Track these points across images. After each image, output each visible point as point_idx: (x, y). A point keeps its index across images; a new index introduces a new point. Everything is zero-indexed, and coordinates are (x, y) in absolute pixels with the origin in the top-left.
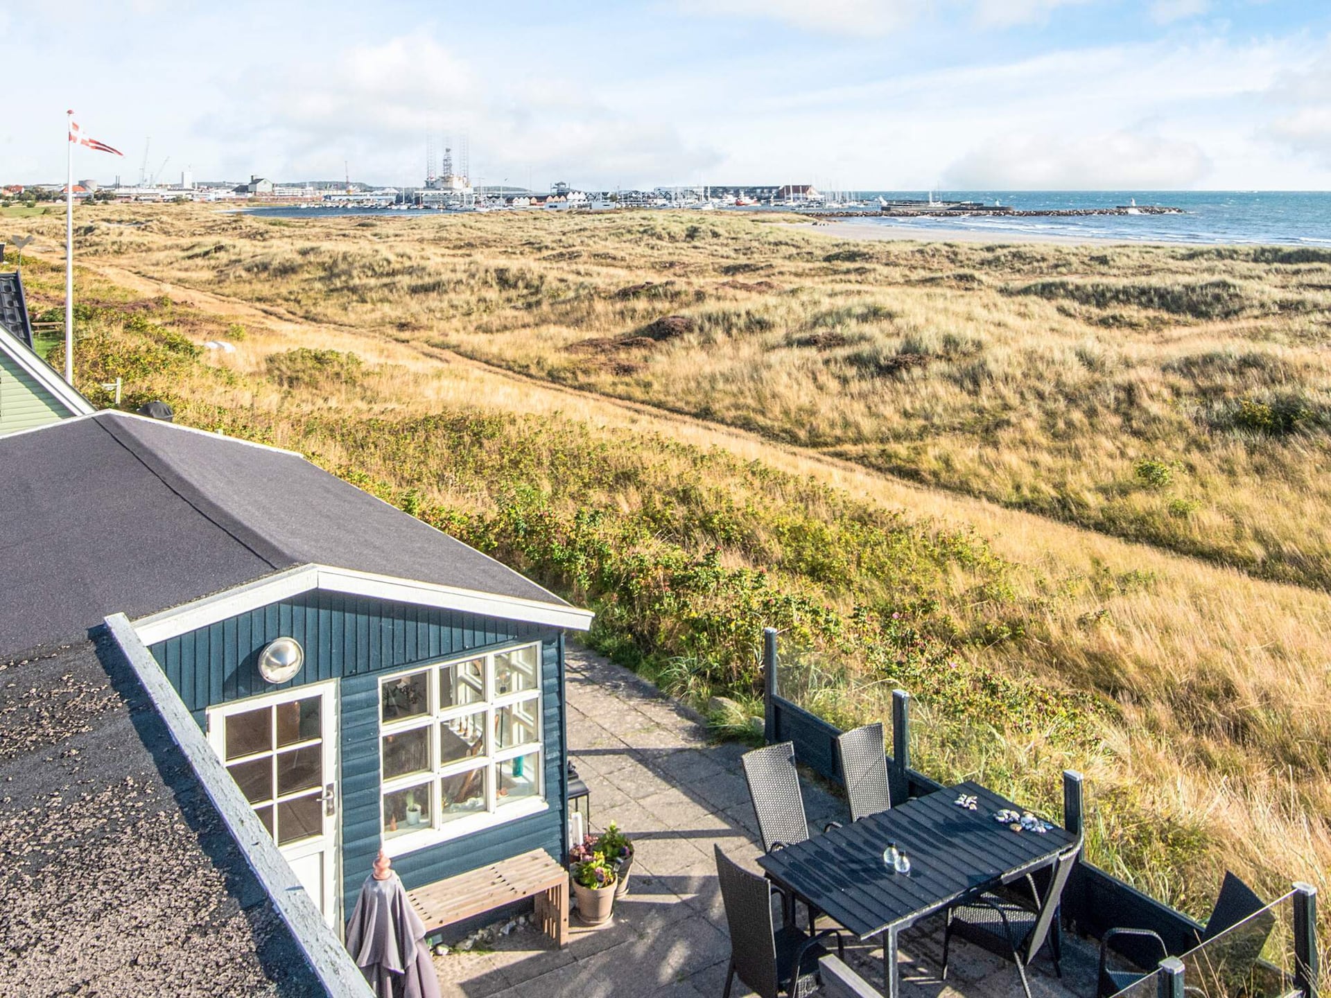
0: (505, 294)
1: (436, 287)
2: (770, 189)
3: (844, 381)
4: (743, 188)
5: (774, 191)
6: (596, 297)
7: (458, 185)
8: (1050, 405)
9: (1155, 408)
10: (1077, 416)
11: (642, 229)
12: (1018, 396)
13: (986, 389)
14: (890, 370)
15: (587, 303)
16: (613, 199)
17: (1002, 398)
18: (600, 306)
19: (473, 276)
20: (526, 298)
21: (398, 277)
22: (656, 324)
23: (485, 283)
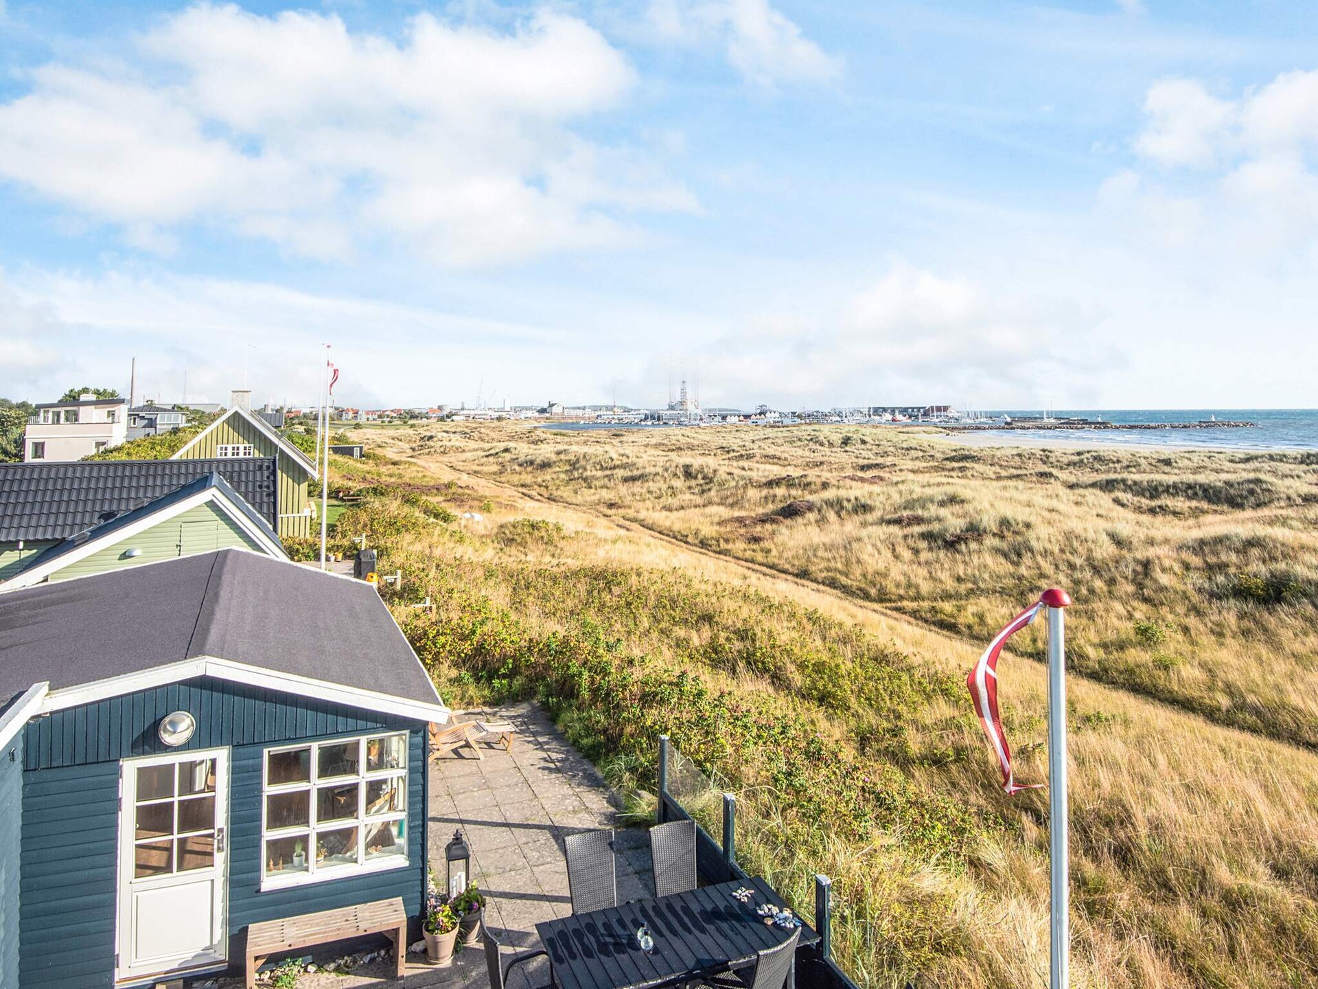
0: (688, 483)
1: (641, 477)
2: (919, 409)
3: (916, 552)
4: (897, 408)
5: (922, 410)
6: (749, 486)
7: (691, 408)
8: (1078, 575)
9: (1164, 579)
10: (1098, 583)
11: (809, 438)
12: (1053, 567)
13: (1027, 561)
14: (953, 544)
15: (742, 490)
16: (799, 416)
17: (1040, 568)
19: (667, 470)
20: (702, 486)
21: (617, 470)
22: (789, 506)
23: (675, 475)
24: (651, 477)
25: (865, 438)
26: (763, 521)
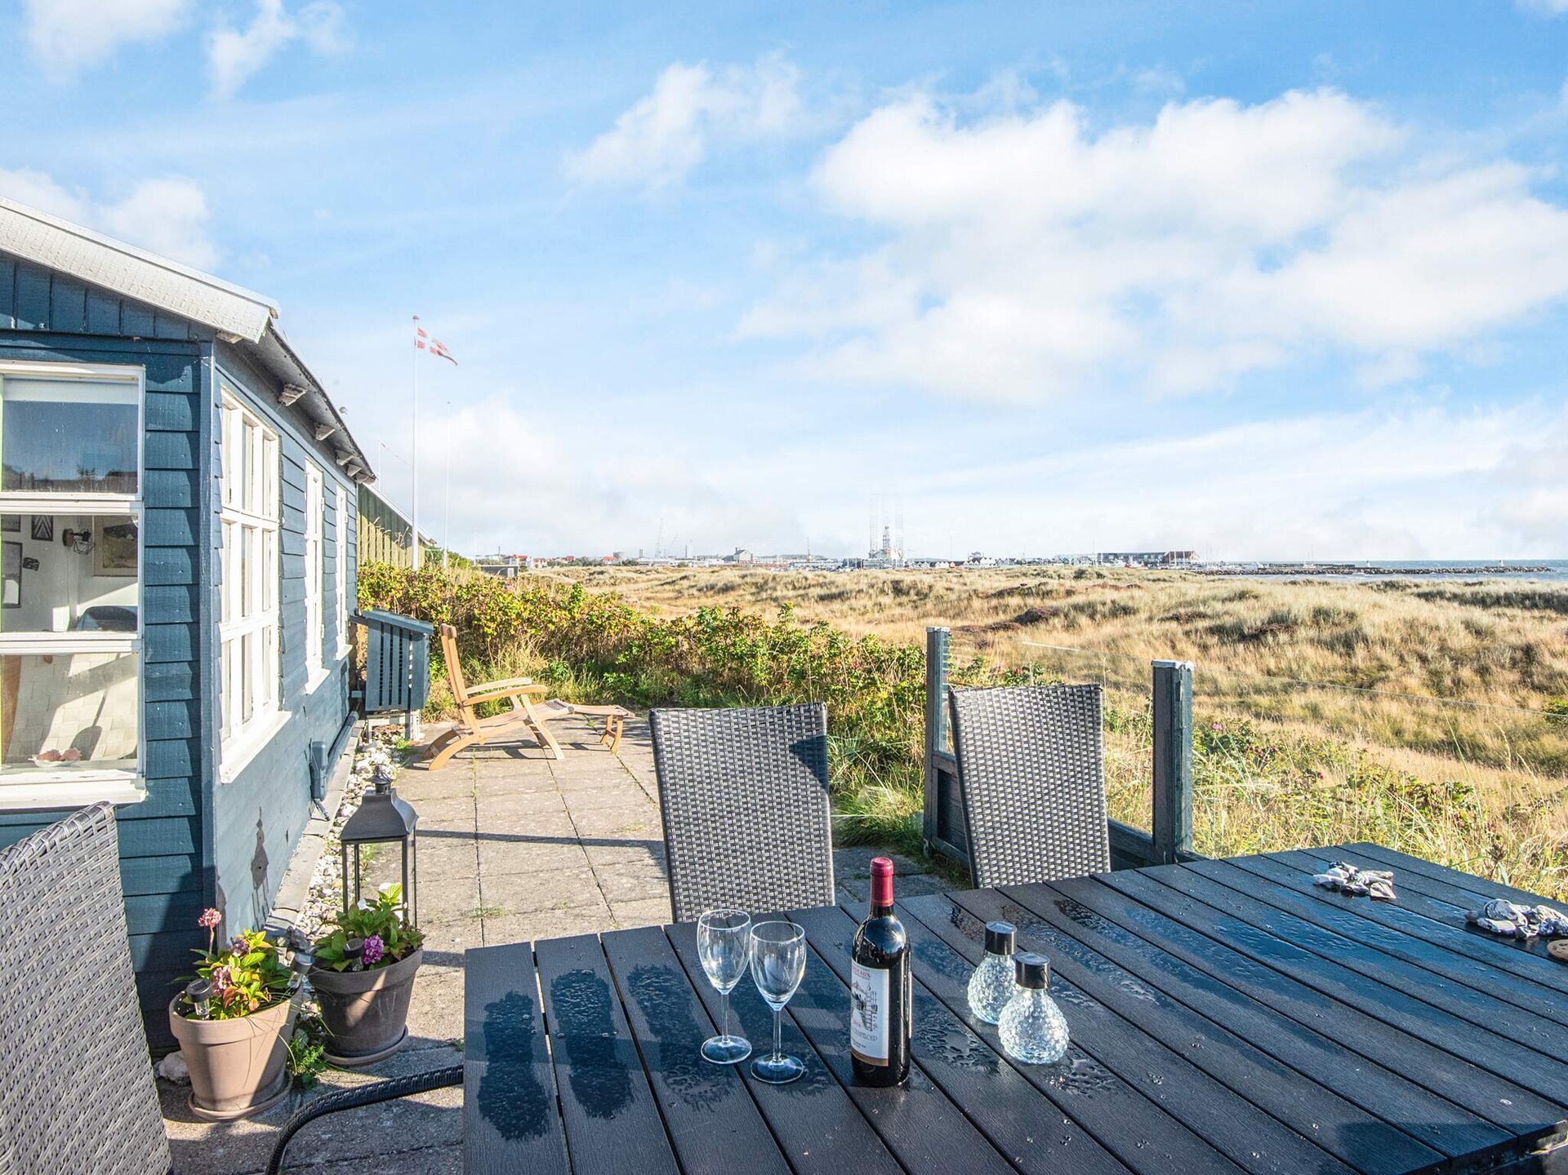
0: (898, 600)
1: (841, 596)
2: (1156, 555)
3: (1205, 646)
4: (1131, 554)
5: (1160, 557)
6: (974, 597)
7: (894, 556)
8: (1435, 666)
9: (1560, 665)
11: (1035, 573)
12: (1397, 658)
13: (1360, 650)
14: (1255, 637)
15: (966, 602)
16: (1019, 563)
17: (1380, 659)
18: (976, 603)
19: (872, 586)
20: (914, 602)
21: (812, 589)
22: (1026, 613)
23: (882, 591)
24: (854, 594)
25: (1101, 572)
26: (995, 628)
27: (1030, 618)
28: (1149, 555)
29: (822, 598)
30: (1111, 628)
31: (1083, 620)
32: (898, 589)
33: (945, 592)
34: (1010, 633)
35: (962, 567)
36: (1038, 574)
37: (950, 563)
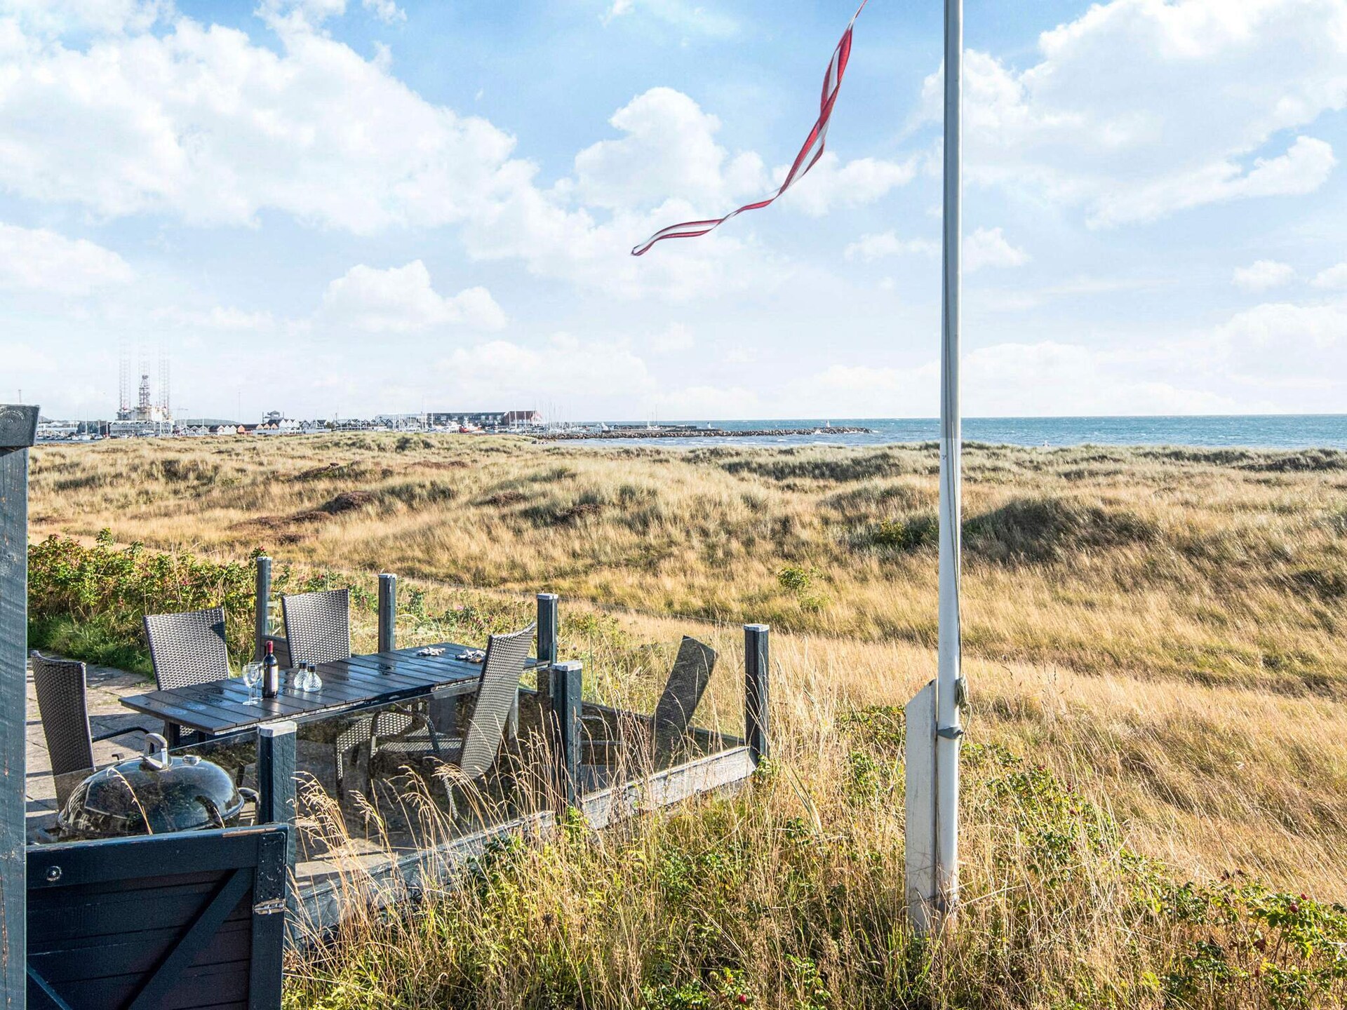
0: (171, 486)
1: (90, 482)
2: (495, 415)
3: (518, 532)
4: (467, 414)
5: (499, 417)
7: (157, 418)
8: (713, 539)
9: (805, 535)
10: (735, 545)
11: (350, 442)
12: (684, 534)
13: (654, 529)
14: (565, 519)
17: (669, 536)
20: (194, 488)
21: (45, 474)
22: (337, 500)
23: (150, 475)
24: (108, 480)
25: (429, 441)
26: (299, 519)
27: (341, 505)
28: (487, 415)
29: (62, 486)
30: (428, 516)
31: (400, 506)
32: (171, 472)
33: (235, 474)
34: (317, 524)
35: (254, 432)
36: (354, 444)
37: (237, 426)
